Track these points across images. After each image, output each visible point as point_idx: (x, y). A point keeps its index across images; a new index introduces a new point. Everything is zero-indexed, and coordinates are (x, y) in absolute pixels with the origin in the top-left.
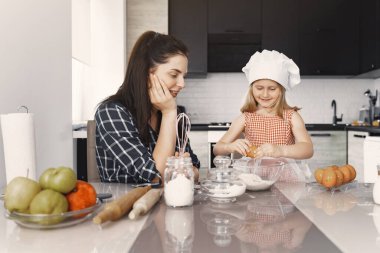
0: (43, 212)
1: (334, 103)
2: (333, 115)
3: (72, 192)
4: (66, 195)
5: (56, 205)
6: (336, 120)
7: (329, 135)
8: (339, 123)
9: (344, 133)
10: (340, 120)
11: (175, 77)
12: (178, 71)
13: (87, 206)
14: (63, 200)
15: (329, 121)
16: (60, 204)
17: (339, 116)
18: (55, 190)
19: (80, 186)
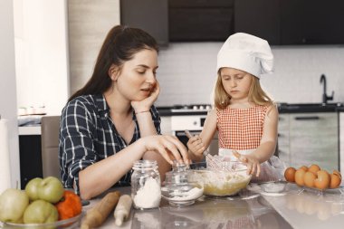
0: (38, 222)
1: (323, 78)
2: (322, 93)
3: (60, 201)
4: (55, 204)
5: (50, 215)
6: (326, 98)
7: (317, 118)
8: (329, 102)
9: (335, 115)
10: (331, 98)
11: (142, 73)
12: (146, 67)
13: (75, 215)
14: (54, 209)
15: (318, 99)
16: (53, 214)
17: (329, 94)
18: (46, 201)
19: (67, 196)
